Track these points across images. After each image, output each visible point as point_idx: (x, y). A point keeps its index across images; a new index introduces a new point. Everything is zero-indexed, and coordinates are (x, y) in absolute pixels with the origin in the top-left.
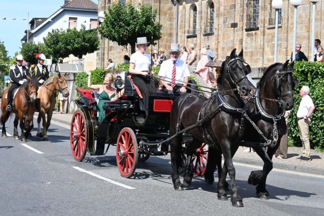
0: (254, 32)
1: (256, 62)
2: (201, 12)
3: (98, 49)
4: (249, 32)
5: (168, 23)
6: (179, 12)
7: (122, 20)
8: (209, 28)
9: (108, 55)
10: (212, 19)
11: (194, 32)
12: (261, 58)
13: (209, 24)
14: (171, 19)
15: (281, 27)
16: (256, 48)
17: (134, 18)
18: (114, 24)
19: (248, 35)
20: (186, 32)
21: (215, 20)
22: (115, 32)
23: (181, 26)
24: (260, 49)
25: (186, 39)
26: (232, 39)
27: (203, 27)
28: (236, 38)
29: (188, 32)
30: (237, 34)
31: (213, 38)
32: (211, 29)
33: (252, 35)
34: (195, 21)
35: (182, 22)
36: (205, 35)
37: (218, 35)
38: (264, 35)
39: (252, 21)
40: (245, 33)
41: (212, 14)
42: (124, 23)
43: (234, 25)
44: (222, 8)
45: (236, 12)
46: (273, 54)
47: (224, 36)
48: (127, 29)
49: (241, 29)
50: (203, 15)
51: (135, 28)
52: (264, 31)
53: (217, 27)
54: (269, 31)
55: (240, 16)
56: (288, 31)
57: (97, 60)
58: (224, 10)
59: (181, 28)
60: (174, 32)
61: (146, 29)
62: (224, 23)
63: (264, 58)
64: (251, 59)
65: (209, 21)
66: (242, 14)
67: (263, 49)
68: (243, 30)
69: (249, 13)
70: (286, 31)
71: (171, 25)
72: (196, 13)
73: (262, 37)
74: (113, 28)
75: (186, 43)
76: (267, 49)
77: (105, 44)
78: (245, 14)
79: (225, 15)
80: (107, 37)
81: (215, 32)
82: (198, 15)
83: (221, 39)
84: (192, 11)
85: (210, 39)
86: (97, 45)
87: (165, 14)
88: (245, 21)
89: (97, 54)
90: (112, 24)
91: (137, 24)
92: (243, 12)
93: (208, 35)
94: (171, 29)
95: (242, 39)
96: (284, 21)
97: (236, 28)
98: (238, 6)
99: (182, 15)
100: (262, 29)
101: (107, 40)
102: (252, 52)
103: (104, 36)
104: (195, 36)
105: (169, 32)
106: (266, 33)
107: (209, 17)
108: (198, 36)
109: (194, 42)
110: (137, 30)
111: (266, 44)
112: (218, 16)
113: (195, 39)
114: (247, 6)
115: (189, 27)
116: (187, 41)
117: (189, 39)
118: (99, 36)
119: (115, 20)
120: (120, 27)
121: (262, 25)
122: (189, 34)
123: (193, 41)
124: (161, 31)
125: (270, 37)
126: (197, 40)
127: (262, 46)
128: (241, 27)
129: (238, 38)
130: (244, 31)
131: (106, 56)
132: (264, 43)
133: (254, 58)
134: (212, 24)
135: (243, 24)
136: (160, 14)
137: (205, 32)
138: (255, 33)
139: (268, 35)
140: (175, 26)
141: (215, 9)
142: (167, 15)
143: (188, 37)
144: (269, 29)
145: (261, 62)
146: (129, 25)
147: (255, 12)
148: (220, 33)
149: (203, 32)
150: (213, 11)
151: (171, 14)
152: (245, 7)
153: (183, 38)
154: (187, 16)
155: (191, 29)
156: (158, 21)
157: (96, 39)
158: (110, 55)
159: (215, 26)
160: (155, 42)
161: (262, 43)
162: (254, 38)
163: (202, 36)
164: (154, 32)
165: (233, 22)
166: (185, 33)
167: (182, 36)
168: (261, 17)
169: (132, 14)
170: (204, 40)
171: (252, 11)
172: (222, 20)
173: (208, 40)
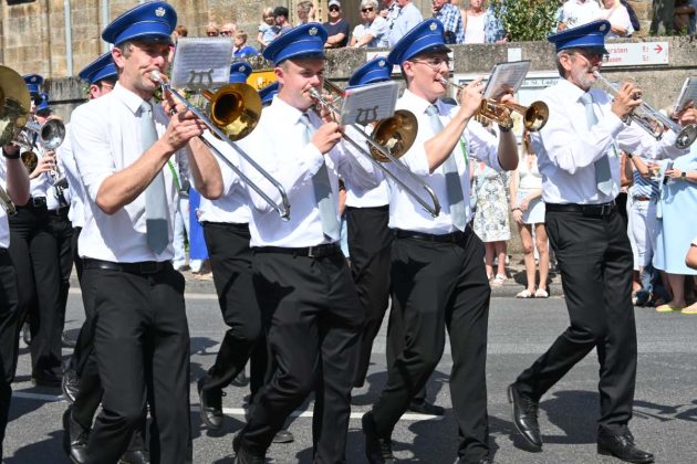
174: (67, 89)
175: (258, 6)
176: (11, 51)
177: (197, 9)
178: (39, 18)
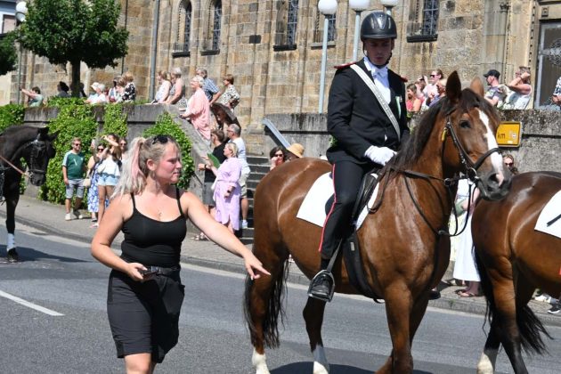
0: (287, 53)
1: (290, 103)
2: (198, 14)
3: (15, 69)
4: (280, 52)
5: (141, 29)
6: (161, 12)
7: (57, 20)
8: (211, 41)
9: (32, 79)
10: (217, 26)
11: (186, 46)
12: (299, 98)
13: (212, 35)
14: (146, 23)
15: (334, 46)
16: (291, 80)
17: (80, 17)
18: (43, 26)
19: (277, 57)
20: (172, 47)
21: (223, 29)
22: (44, 40)
23: (163, 35)
24: (298, 81)
25: (171, 59)
26: (250, 62)
27: (201, 40)
28: (257, 62)
29: (176, 47)
30: (260, 55)
31: (218, 59)
32: (215, 44)
33: (284, 57)
34: (187, 29)
35: (165, 28)
36: (204, 54)
37: (227, 55)
38: (305, 59)
39: (285, 33)
40: (273, 53)
41: (217, 17)
42: (61, 24)
43: (255, 39)
44: (235, 9)
45: (259, 17)
46: (318, 92)
47: (236, 56)
48: (66, 36)
49: (266, 47)
50: (202, 18)
51: (81, 34)
52: (305, 51)
53: (225, 41)
54: (313, 51)
55: (266, 23)
56: (345, 54)
57: (12, 87)
58: (239, 11)
59: (162, 40)
60: (151, 46)
61: (100, 37)
62: (238, 34)
63: (304, 98)
64: (282, 100)
65: (212, 29)
66: (269, 21)
67: (303, 83)
68: (269, 48)
69: (282, 19)
70: (342, 53)
71: (146, 33)
72: (190, 15)
73: (301, 61)
74: (42, 33)
75: (170, 65)
76: (309, 83)
77: (28, 59)
78: (274, 21)
79: (239, 21)
80: (31, 49)
81: (222, 49)
82: (193, 19)
83: (231, 62)
84: (183, 11)
85: (212, 61)
86: (13, 63)
87: (137, 13)
88: (274, 33)
89: (13, 77)
90: (40, 25)
91: (85, 27)
92: (271, 18)
93: (210, 53)
94: (146, 39)
95: (267, 64)
96: (340, 37)
97: (257, 45)
98: (262, 7)
99: (166, 17)
100: (302, 47)
101: (30, 54)
102: (283, 88)
103: (25, 46)
104: (187, 55)
105: (141, 44)
106: (309, 55)
107: (212, 23)
108: (192, 55)
109: (186, 65)
110: (83, 38)
111: (307, 74)
112: (228, 22)
113: (186, 59)
114: (278, 7)
115: (177, 38)
116: (173, 63)
117: (176, 59)
118: (17, 45)
119: (46, 19)
120: (54, 31)
121: (303, 40)
122: (177, 51)
123: (183, 62)
124: (128, 43)
125: (315, 63)
126: (189, 62)
127: (301, 76)
128: (266, 42)
129: (260, 62)
130: (272, 49)
131: (28, 82)
132: (304, 74)
133: (287, 97)
134: (216, 35)
135: (270, 37)
136: (126, 13)
137: (204, 48)
138: (291, 55)
139: (312, 58)
140: (152, 36)
141: (223, 9)
142: (140, 16)
143: (175, 56)
144: (313, 48)
145: (298, 104)
146: (70, 29)
147: (292, 18)
148: (230, 51)
149: (201, 49)
150: (220, 12)
151: (147, 15)
152: (275, 10)
153: (166, 56)
154: (174, 20)
155: (181, 42)
156: (123, 25)
157: (11, 52)
158: (36, 81)
159: (222, 38)
160: (115, 61)
161: (301, 72)
162: (288, 63)
163: (199, 55)
164: (114, 44)
165: (253, 34)
166: (169, 48)
167: (164, 53)
168: (301, 28)
169: (77, 9)
170: (203, 62)
171: (287, 16)
172: (234, 28)
173: (210, 62)
174: (317, 123)
175: (477, 68)
176: (273, 87)
177: (424, 66)
178: (297, 63)
